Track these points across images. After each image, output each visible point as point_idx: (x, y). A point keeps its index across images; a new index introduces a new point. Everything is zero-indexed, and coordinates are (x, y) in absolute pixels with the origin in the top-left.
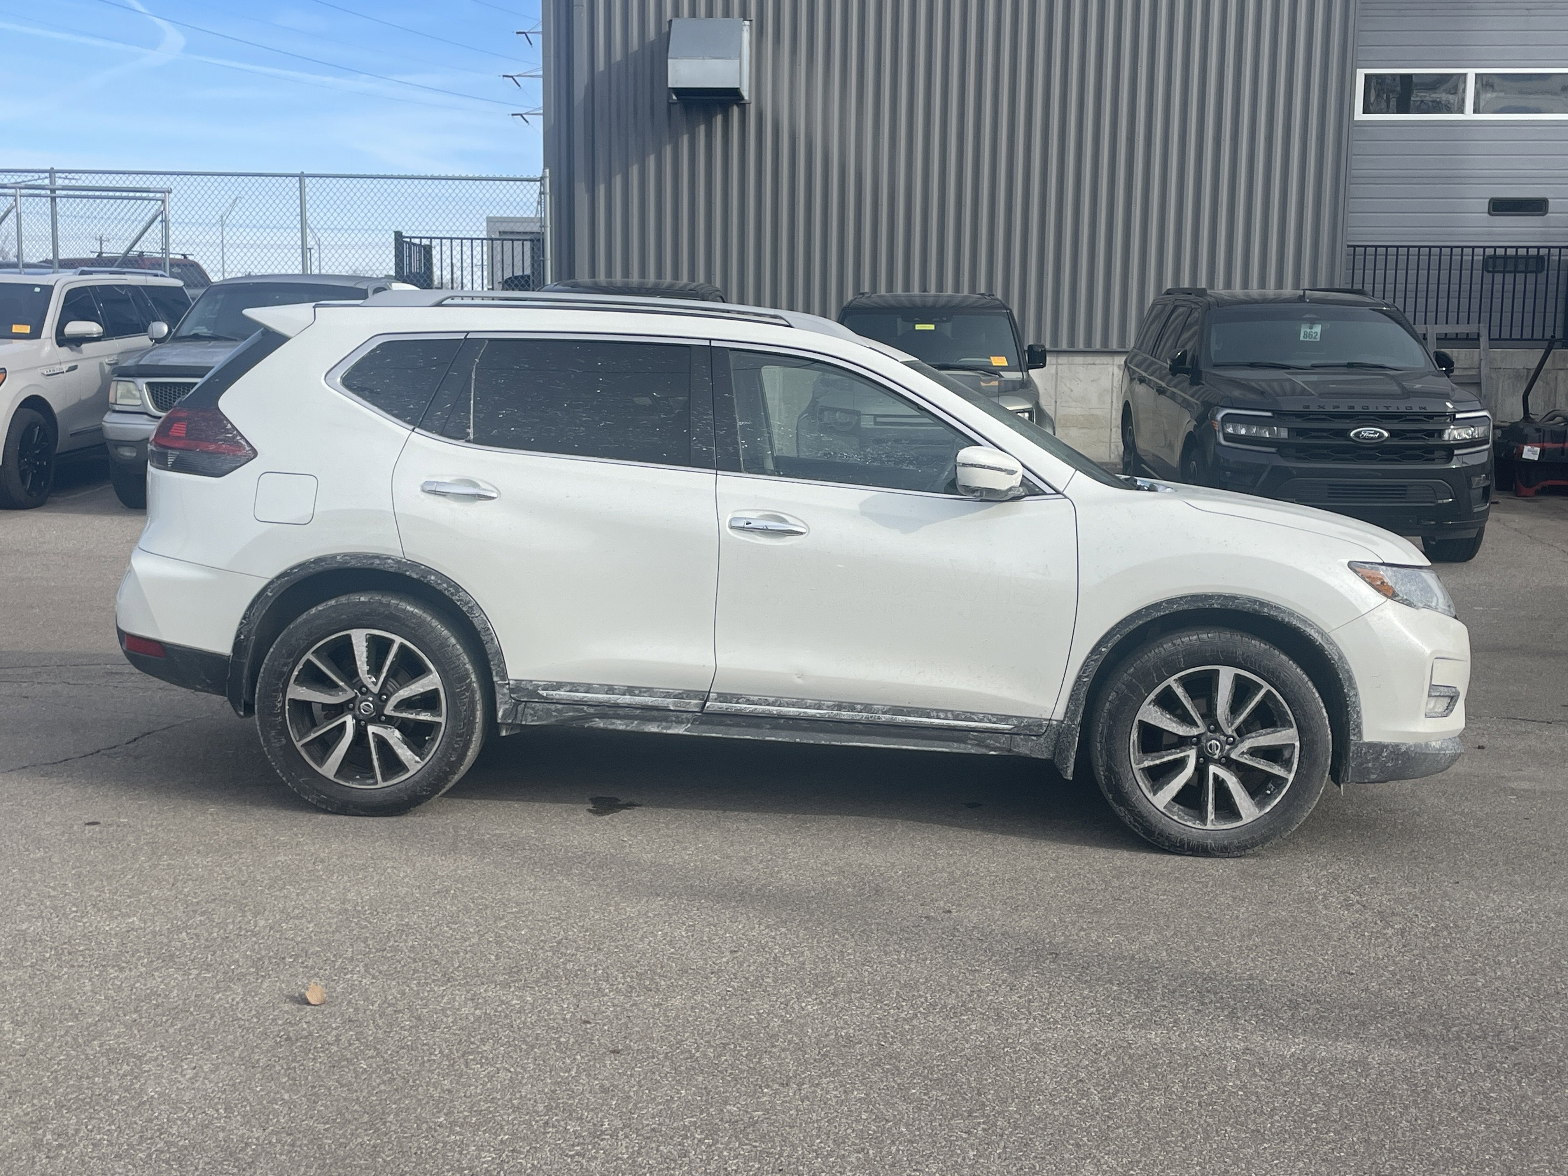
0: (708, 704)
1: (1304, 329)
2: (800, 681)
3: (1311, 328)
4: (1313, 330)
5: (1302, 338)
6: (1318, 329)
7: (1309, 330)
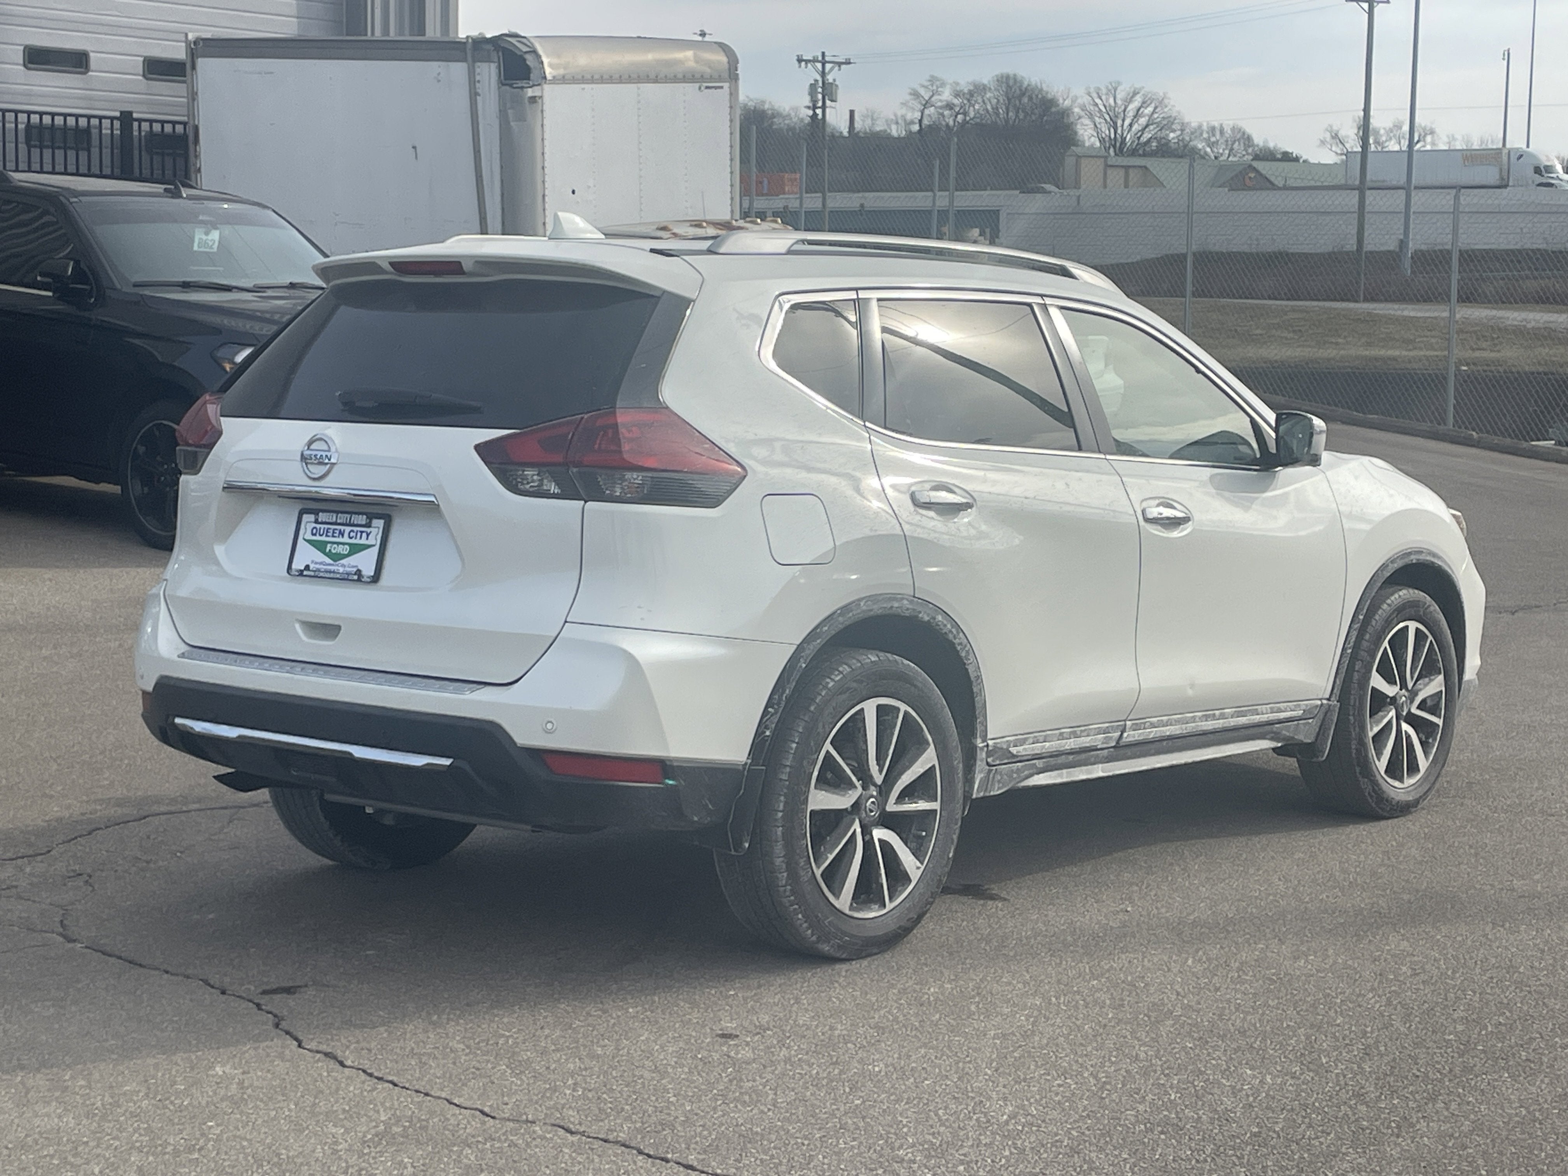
0: (1125, 735)
1: (199, 235)
2: (1190, 692)
3: (207, 234)
4: (210, 237)
5: (196, 248)
6: (215, 235)
7: (204, 237)
